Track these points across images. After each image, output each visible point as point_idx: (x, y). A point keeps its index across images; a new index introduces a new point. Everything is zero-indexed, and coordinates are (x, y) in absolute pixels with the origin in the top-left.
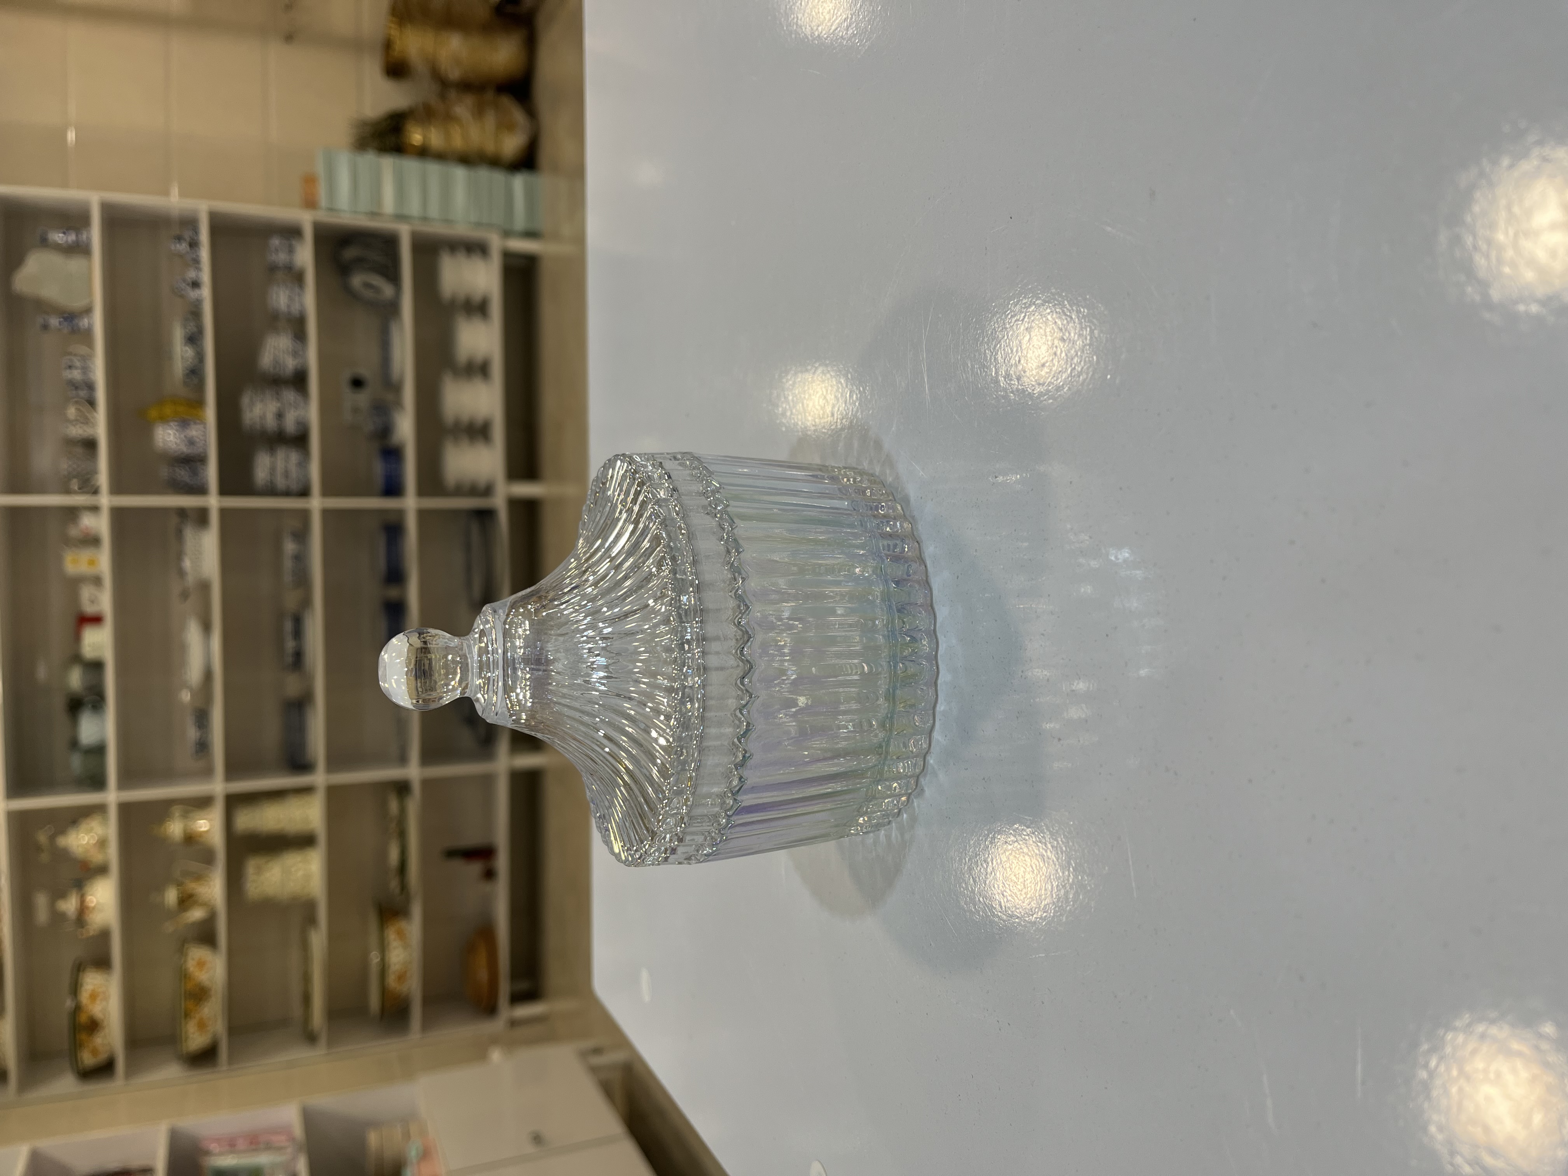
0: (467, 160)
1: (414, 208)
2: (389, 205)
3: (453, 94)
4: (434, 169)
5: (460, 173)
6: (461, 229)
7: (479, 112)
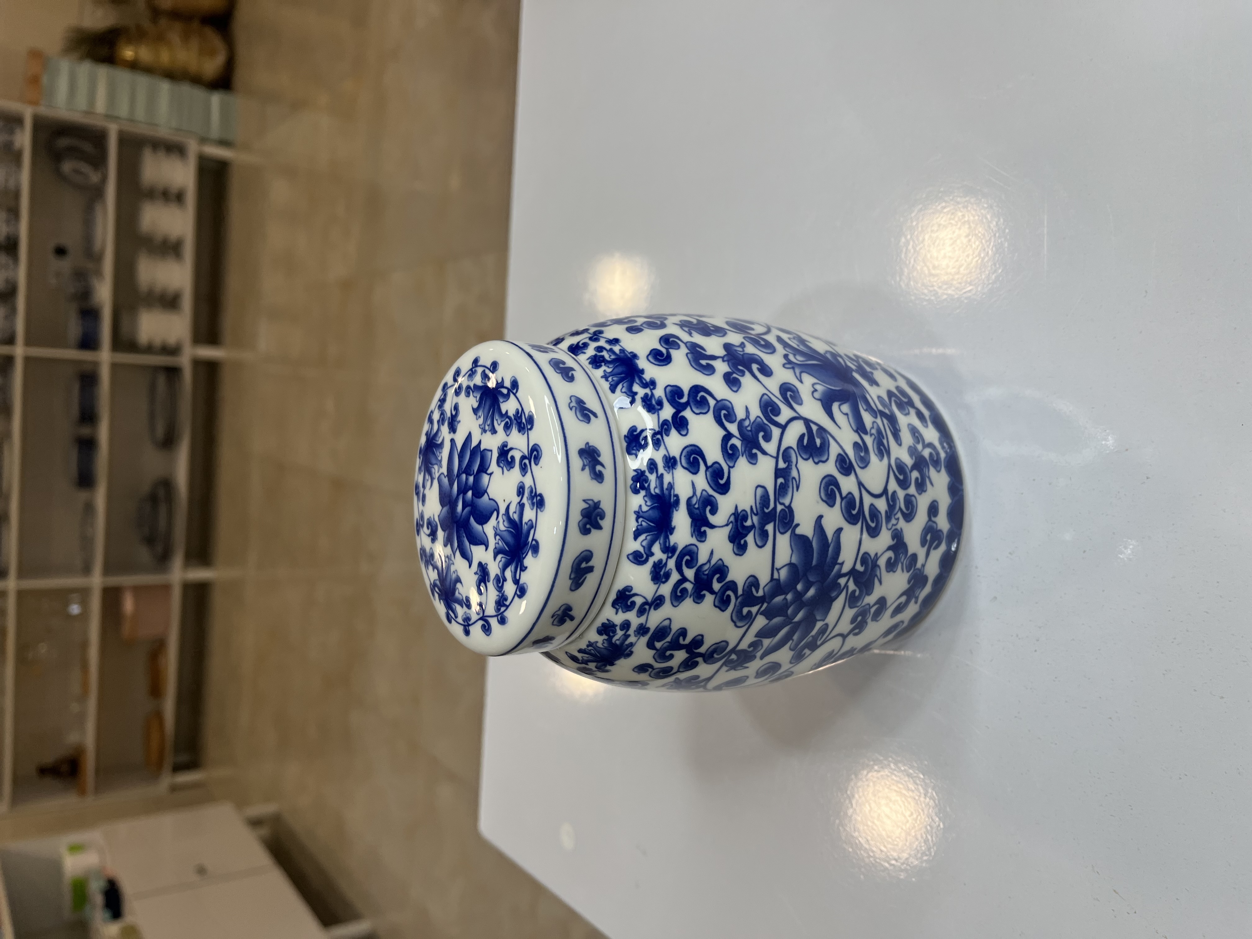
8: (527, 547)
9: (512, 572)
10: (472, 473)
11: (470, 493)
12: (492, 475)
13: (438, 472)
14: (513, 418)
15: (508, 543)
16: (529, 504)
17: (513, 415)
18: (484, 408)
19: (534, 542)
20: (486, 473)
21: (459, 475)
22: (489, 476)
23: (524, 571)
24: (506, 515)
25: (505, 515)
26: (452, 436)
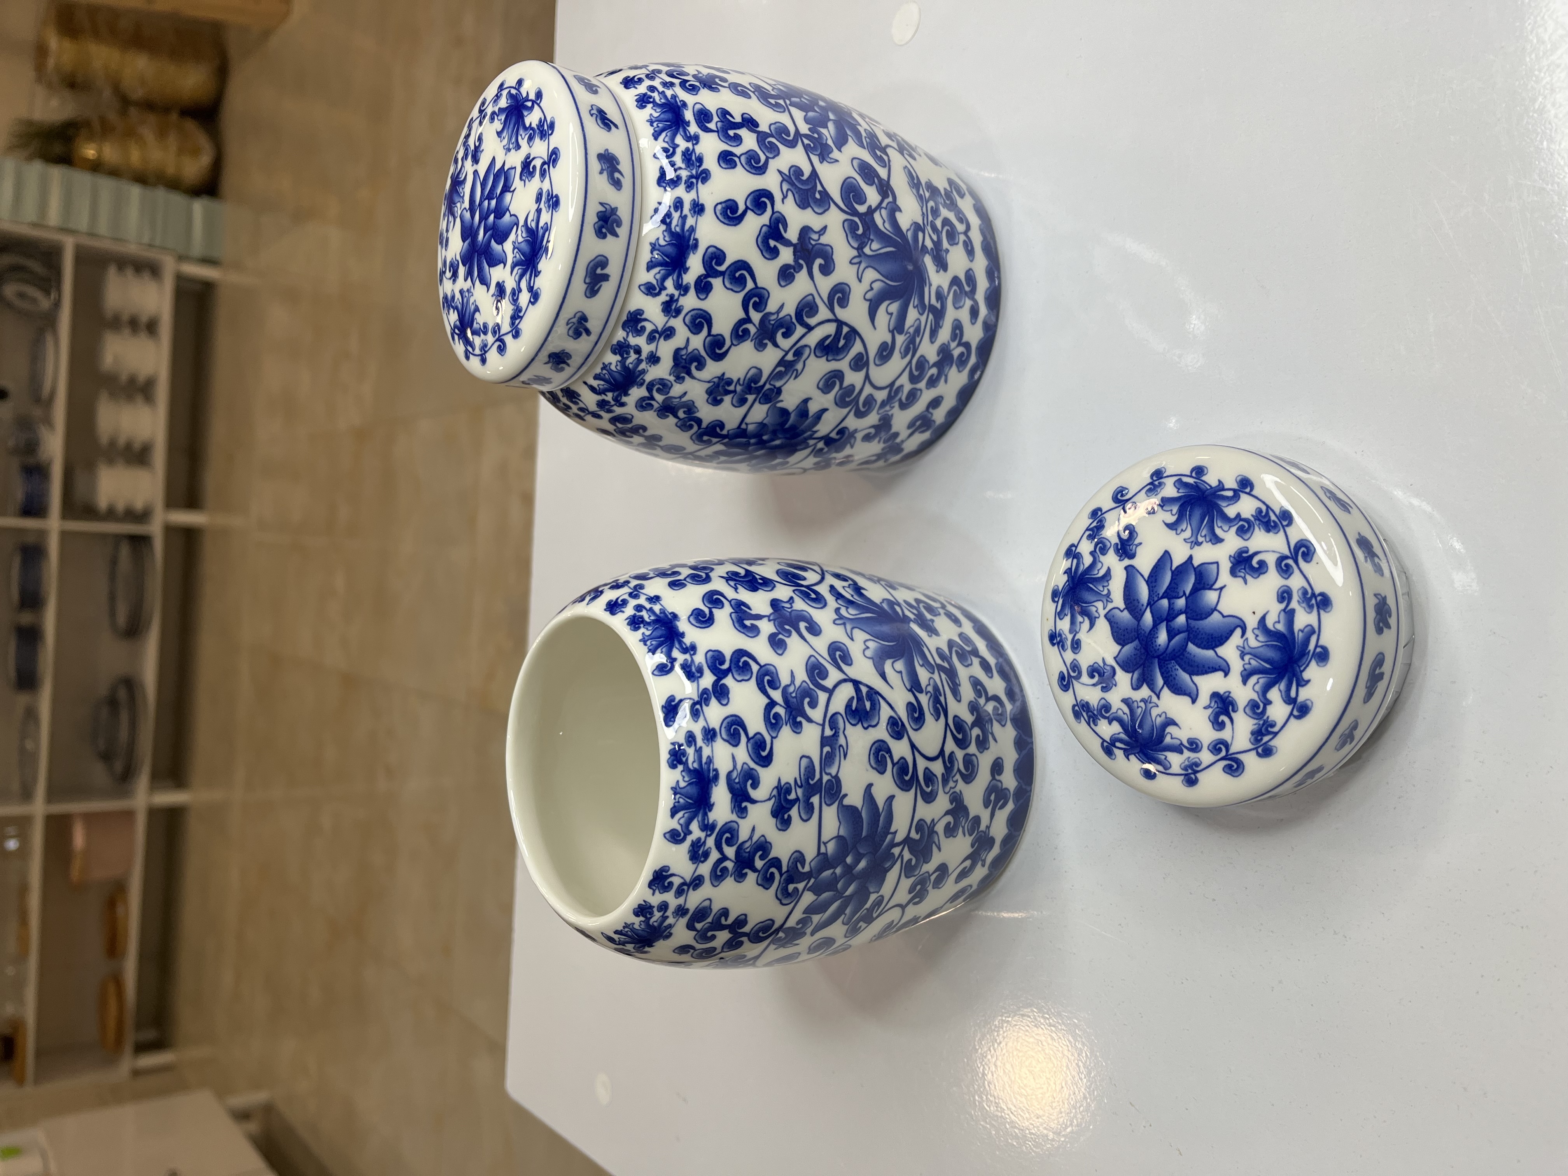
0: (142, 179)
1: (82, 223)
2: (54, 217)
3: (133, 111)
4: (106, 185)
5: (135, 191)
6: (132, 249)
7: (162, 134)
8: (1306, 657)
9: (1280, 691)
10: (1181, 594)
11: (1182, 619)
12: (1224, 590)
13: (1104, 609)
14: (1252, 519)
15: (1269, 659)
16: (1304, 608)
17: (1252, 516)
18: (1190, 519)
19: (1319, 650)
20: (1210, 588)
21: (1150, 604)
22: (1218, 592)
23: (1303, 686)
24: (1261, 628)
25: (1258, 628)
26: (1127, 562)
